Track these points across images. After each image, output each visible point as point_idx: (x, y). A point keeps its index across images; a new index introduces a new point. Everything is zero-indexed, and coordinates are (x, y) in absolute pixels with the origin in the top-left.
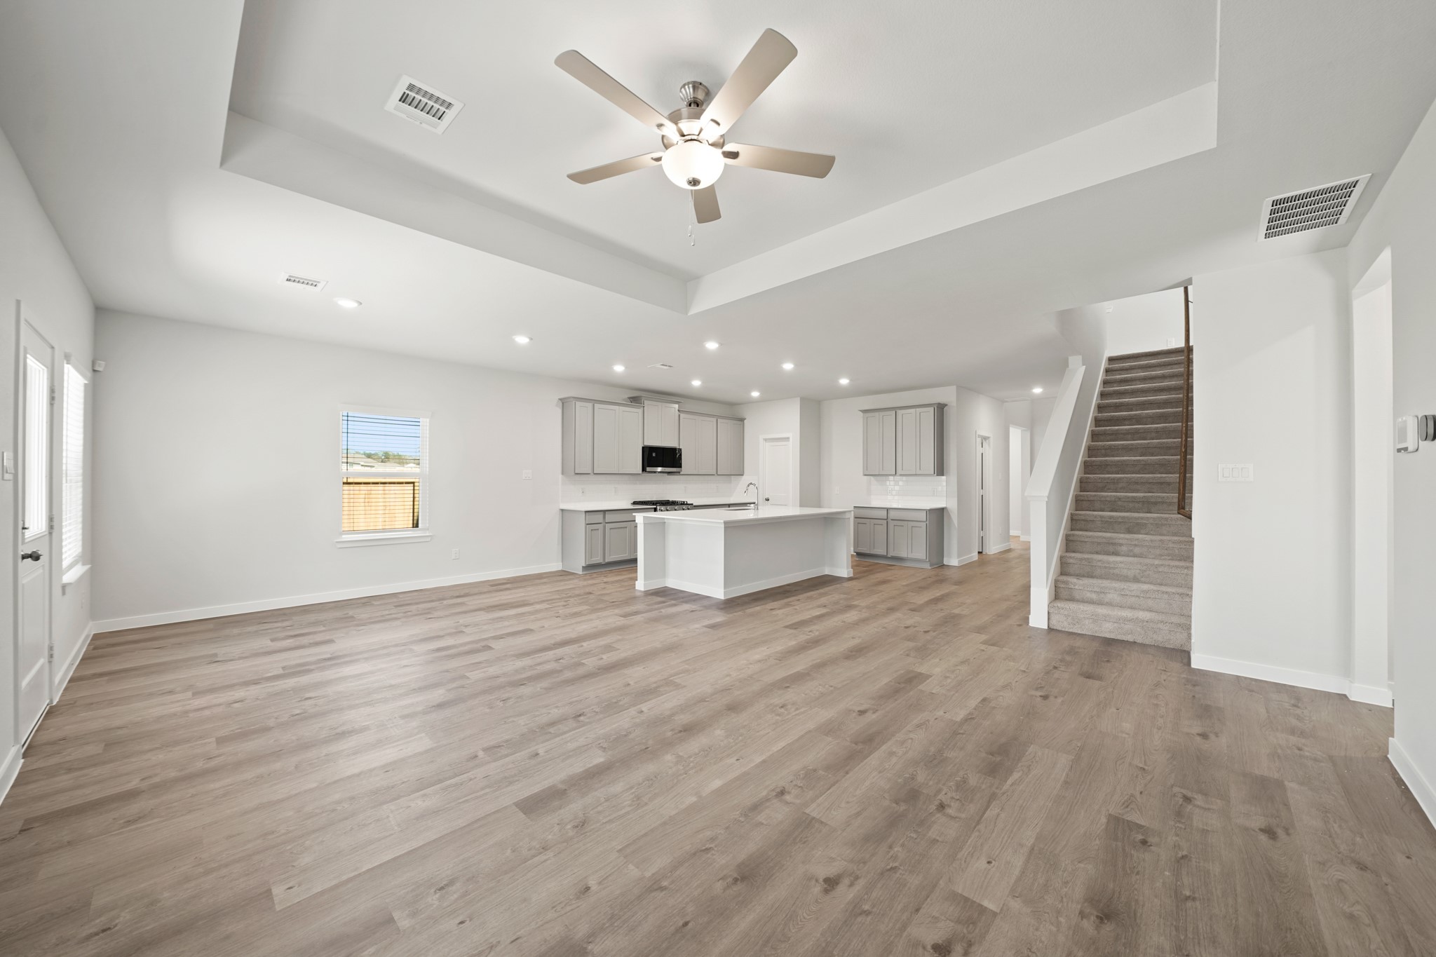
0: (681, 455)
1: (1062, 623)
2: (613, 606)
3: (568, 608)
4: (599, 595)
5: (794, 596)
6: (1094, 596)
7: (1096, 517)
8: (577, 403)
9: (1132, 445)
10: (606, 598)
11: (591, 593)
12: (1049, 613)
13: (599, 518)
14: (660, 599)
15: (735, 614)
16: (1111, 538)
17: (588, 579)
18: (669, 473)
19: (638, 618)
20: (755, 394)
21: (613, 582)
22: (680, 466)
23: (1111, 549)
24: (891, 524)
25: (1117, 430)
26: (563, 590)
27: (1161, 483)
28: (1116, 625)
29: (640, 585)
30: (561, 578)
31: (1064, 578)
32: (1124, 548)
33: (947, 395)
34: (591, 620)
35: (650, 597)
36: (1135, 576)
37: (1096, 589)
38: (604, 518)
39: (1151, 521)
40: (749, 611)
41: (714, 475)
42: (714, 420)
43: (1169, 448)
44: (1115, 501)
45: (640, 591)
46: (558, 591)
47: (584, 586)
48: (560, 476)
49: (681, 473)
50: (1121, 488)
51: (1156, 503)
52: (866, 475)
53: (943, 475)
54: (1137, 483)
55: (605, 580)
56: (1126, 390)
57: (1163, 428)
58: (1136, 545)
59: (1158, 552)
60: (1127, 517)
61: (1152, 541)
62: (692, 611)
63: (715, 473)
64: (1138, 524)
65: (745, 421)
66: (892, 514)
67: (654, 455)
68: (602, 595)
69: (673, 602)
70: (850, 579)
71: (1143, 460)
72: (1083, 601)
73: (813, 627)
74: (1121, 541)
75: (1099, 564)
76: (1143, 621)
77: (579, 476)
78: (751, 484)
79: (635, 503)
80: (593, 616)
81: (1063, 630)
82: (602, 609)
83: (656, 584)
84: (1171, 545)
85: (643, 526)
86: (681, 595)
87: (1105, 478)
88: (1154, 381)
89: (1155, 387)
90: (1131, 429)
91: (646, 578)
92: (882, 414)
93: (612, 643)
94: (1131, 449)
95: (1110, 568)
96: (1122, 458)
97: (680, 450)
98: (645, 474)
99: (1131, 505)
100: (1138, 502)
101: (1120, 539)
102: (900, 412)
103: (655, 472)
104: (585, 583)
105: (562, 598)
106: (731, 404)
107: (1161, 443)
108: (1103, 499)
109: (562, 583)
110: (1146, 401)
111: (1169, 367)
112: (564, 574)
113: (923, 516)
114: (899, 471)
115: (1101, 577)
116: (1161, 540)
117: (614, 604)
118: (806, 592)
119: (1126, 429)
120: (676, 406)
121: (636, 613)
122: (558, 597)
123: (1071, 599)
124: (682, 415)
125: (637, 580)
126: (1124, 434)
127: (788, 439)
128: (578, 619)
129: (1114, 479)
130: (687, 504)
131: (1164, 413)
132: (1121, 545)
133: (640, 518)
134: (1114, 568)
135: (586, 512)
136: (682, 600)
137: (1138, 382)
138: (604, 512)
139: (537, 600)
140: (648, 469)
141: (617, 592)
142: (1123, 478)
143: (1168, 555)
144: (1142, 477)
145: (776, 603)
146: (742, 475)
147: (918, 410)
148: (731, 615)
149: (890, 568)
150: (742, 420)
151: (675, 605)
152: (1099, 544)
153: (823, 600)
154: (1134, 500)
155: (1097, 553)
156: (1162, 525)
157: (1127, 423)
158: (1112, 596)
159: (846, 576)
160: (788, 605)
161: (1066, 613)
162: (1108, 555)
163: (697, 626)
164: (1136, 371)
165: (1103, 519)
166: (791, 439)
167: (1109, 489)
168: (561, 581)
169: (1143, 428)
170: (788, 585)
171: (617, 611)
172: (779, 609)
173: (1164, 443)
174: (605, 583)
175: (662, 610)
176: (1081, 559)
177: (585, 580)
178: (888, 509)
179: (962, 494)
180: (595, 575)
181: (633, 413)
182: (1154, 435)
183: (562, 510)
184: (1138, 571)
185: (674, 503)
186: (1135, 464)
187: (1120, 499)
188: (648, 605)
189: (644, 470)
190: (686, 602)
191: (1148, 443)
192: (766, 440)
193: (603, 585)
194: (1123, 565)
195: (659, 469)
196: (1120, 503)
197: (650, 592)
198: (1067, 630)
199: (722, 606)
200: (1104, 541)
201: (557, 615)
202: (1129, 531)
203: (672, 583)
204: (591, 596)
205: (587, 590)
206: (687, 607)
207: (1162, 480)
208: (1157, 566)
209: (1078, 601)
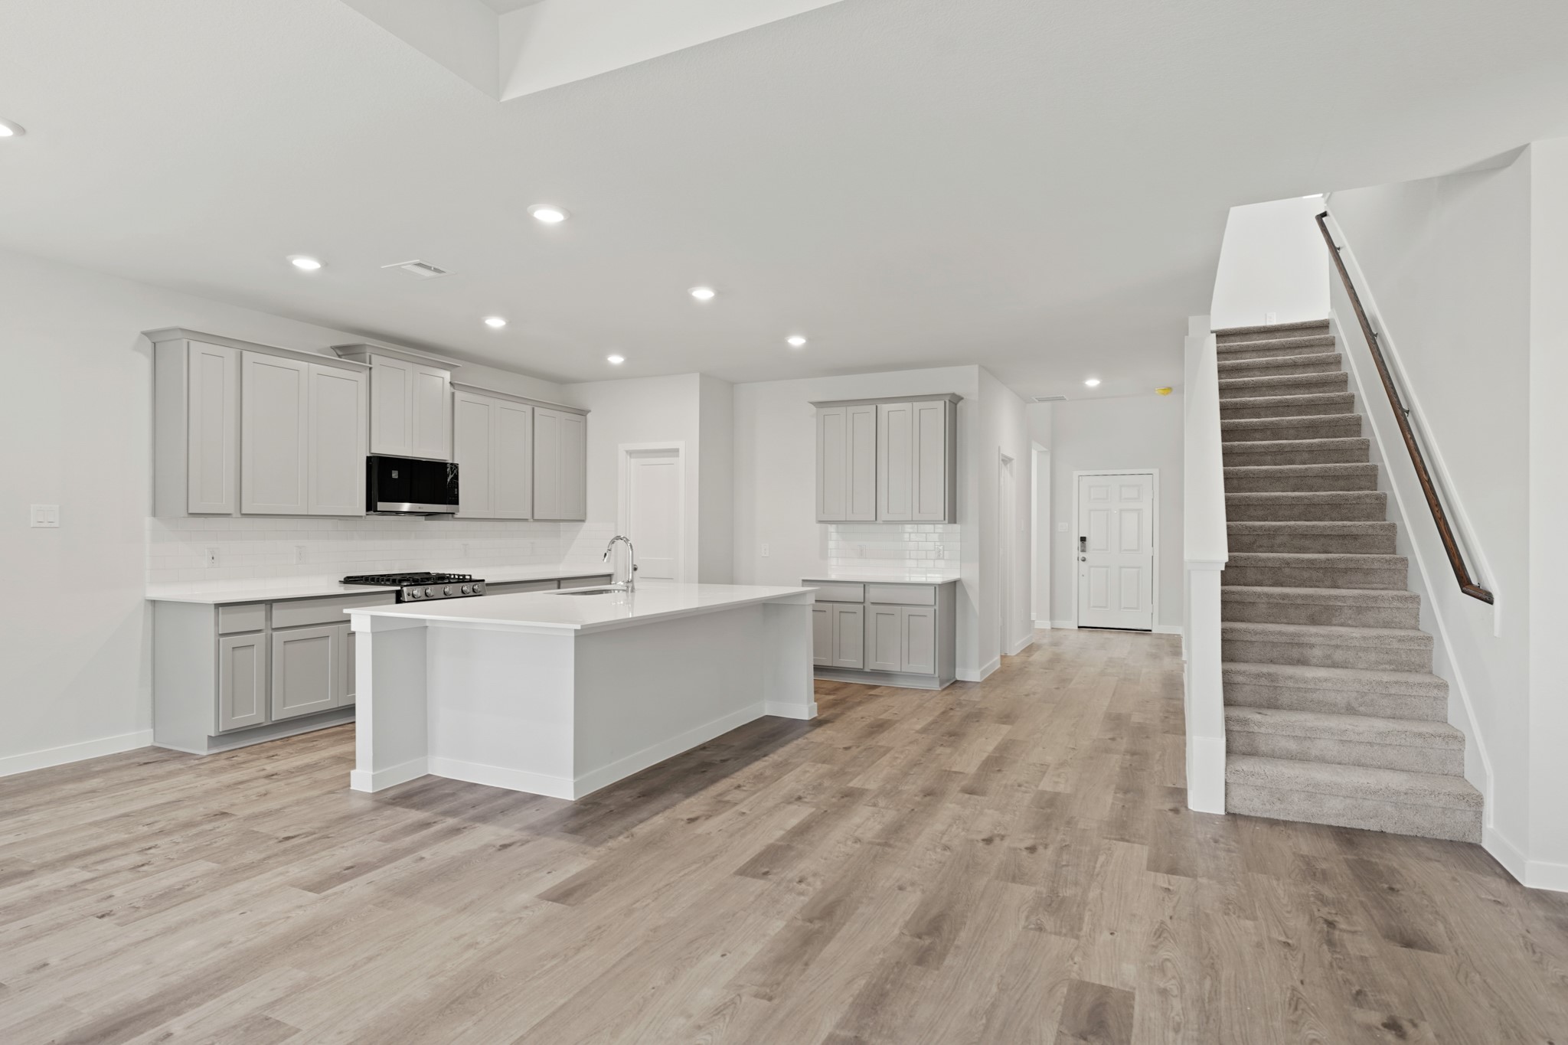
0: (456, 477)
1: (1251, 803)
2: (285, 852)
3: (147, 875)
4: (248, 818)
5: (725, 776)
6: (1293, 746)
7: (1259, 595)
8: (192, 343)
9: (1281, 472)
10: (264, 828)
11: (224, 814)
12: (1226, 783)
13: (256, 618)
14: (415, 816)
15: (611, 844)
16: (1293, 635)
17: (223, 770)
18: (429, 515)
19: (358, 888)
20: (616, 360)
21: (290, 773)
22: (455, 501)
23: (1295, 653)
24: (872, 610)
25: (1251, 447)
26: (142, 812)
27: (1344, 537)
28: (1348, 801)
29: (363, 780)
30: (145, 771)
31: (1236, 713)
32: (1317, 652)
33: (962, 380)
34: (215, 913)
35: (388, 812)
36: (1349, 704)
37: (1298, 733)
38: (269, 617)
39: (1350, 602)
40: (642, 830)
41: (526, 520)
42: (528, 409)
43: (1336, 478)
44: (1280, 568)
45: (363, 795)
46: (127, 815)
47: (209, 793)
48: (148, 521)
49: (456, 516)
50: (1280, 546)
51: (1346, 571)
52: (821, 522)
53: (955, 522)
54: (1304, 536)
55: (270, 767)
56: (1245, 383)
57: (1320, 445)
58: (1337, 647)
59: (1373, 657)
60: (1311, 596)
61: (1364, 638)
62: (504, 847)
63: (529, 516)
64: (1327, 608)
65: (589, 416)
66: (874, 594)
67: (395, 475)
68: (255, 817)
69: (451, 821)
70: (817, 723)
71: (1306, 498)
72: (1273, 756)
73: (804, 866)
74: (1313, 640)
75: (1290, 684)
76: (1398, 793)
77: (201, 520)
78: (618, 538)
79: (349, 580)
80: (224, 897)
81: (1253, 814)
82: (251, 866)
83: (403, 774)
84: (1395, 645)
85: (369, 638)
86: (468, 797)
87: (1253, 528)
88: (1280, 372)
89: (1289, 380)
90: (1272, 446)
91: (378, 761)
92: (851, 409)
93: (272, 1005)
94: (1279, 479)
95: (1307, 690)
96: (1273, 494)
97: (455, 467)
98: (374, 518)
99: (1306, 575)
100: (1317, 569)
101: (1311, 635)
102: (885, 408)
103: (398, 513)
104: (212, 782)
105: (137, 840)
106: (560, 381)
107: (1326, 470)
108: (1261, 564)
109: (145, 789)
110: (1280, 401)
111: (1297, 351)
112: (159, 756)
113: (929, 597)
114: (883, 515)
115: (1291, 708)
116: (1378, 637)
117: (291, 846)
118: (747, 764)
119: (1263, 446)
120: (447, 375)
121: (354, 870)
122: (124, 836)
123: (1252, 753)
124: (459, 395)
125: (354, 767)
126: (1261, 454)
127: (675, 452)
128: (173, 916)
129: (1269, 529)
130: (471, 581)
131: (1313, 421)
132: (1312, 646)
133: (361, 619)
134: (1315, 690)
135: (218, 606)
136: (472, 812)
137: (1257, 373)
138: (270, 603)
139: (49, 857)
140: (382, 506)
141: (298, 803)
142: (1284, 527)
143: (1390, 663)
144: (1313, 527)
145: (692, 799)
146: (583, 521)
147: (917, 405)
148: (602, 850)
149: (872, 692)
150: (583, 413)
151: (456, 831)
152: (1274, 644)
153: (790, 783)
154: (1311, 565)
155: (1272, 661)
156: (1368, 609)
157: (1257, 435)
158: (1326, 746)
159: (806, 717)
160: (721, 804)
161: (1259, 782)
162: (1290, 664)
163: (524, 897)
164: (1248, 355)
165: (1271, 600)
166: (682, 453)
167: (1261, 546)
168: (142, 781)
169: (1290, 444)
170: (703, 747)
171: (297, 870)
172: (708, 817)
173: (1330, 469)
174: (269, 776)
175: (425, 853)
176: (1258, 676)
177: (214, 772)
178: (865, 585)
179: (986, 555)
180: (242, 756)
181: (346, 381)
182: (1306, 456)
183: (154, 602)
184: (1355, 695)
185: (441, 579)
186: (1293, 504)
187: (1288, 564)
188: (386, 839)
189: (370, 507)
190: (483, 819)
191: (1306, 469)
192: (631, 453)
193: (262, 786)
194: (1330, 685)
195: (406, 507)
196: (1287, 571)
197: (391, 793)
198: (1258, 815)
199: (573, 823)
200: (1284, 639)
201: (104, 906)
202: (1313, 621)
203: (443, 766)
204: (225, 825)
205: (215, 806)
206: (487, 834)
207: (1346, 531)
208: (1387, 685)
209: (1264, 755)
